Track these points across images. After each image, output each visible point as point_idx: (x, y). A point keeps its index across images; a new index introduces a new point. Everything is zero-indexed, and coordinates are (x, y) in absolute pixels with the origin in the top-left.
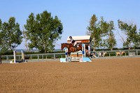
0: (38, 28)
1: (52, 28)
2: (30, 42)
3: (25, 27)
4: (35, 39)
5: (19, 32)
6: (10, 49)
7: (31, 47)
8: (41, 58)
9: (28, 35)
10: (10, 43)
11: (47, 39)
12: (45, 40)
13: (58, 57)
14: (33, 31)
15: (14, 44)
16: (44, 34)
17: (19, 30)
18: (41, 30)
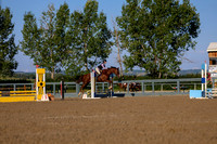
0: (145, 23)
1: (176, 24)
2: (128, 55)
3: (119, 21)
4: (139, 48)
5: (106, 33)
6: (84, 69)
7: (130, 64)
8: (149, 88)
9: (124, 38)
10: (85, 56)
11: (164, 47)
12: (161, 50)
13: (187, 87)
14: (135, 31)
15: (93, 59)
16: (159, 36)
17: (105, 29)
18: (153, 27)
